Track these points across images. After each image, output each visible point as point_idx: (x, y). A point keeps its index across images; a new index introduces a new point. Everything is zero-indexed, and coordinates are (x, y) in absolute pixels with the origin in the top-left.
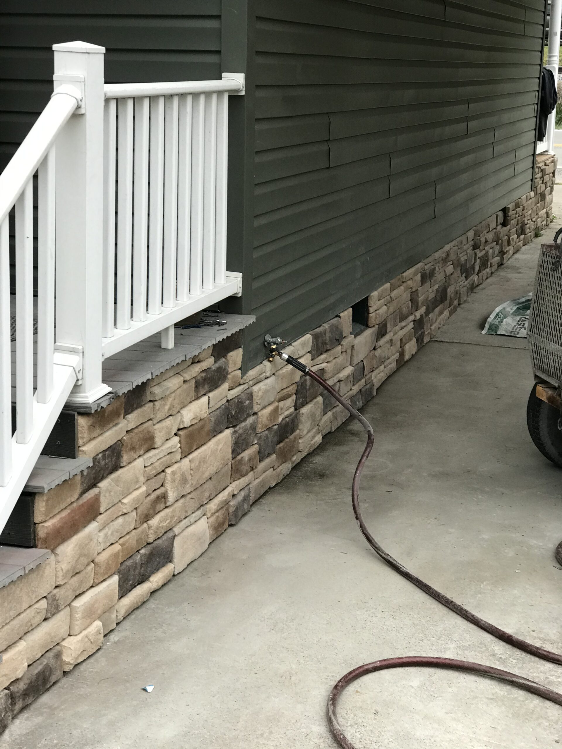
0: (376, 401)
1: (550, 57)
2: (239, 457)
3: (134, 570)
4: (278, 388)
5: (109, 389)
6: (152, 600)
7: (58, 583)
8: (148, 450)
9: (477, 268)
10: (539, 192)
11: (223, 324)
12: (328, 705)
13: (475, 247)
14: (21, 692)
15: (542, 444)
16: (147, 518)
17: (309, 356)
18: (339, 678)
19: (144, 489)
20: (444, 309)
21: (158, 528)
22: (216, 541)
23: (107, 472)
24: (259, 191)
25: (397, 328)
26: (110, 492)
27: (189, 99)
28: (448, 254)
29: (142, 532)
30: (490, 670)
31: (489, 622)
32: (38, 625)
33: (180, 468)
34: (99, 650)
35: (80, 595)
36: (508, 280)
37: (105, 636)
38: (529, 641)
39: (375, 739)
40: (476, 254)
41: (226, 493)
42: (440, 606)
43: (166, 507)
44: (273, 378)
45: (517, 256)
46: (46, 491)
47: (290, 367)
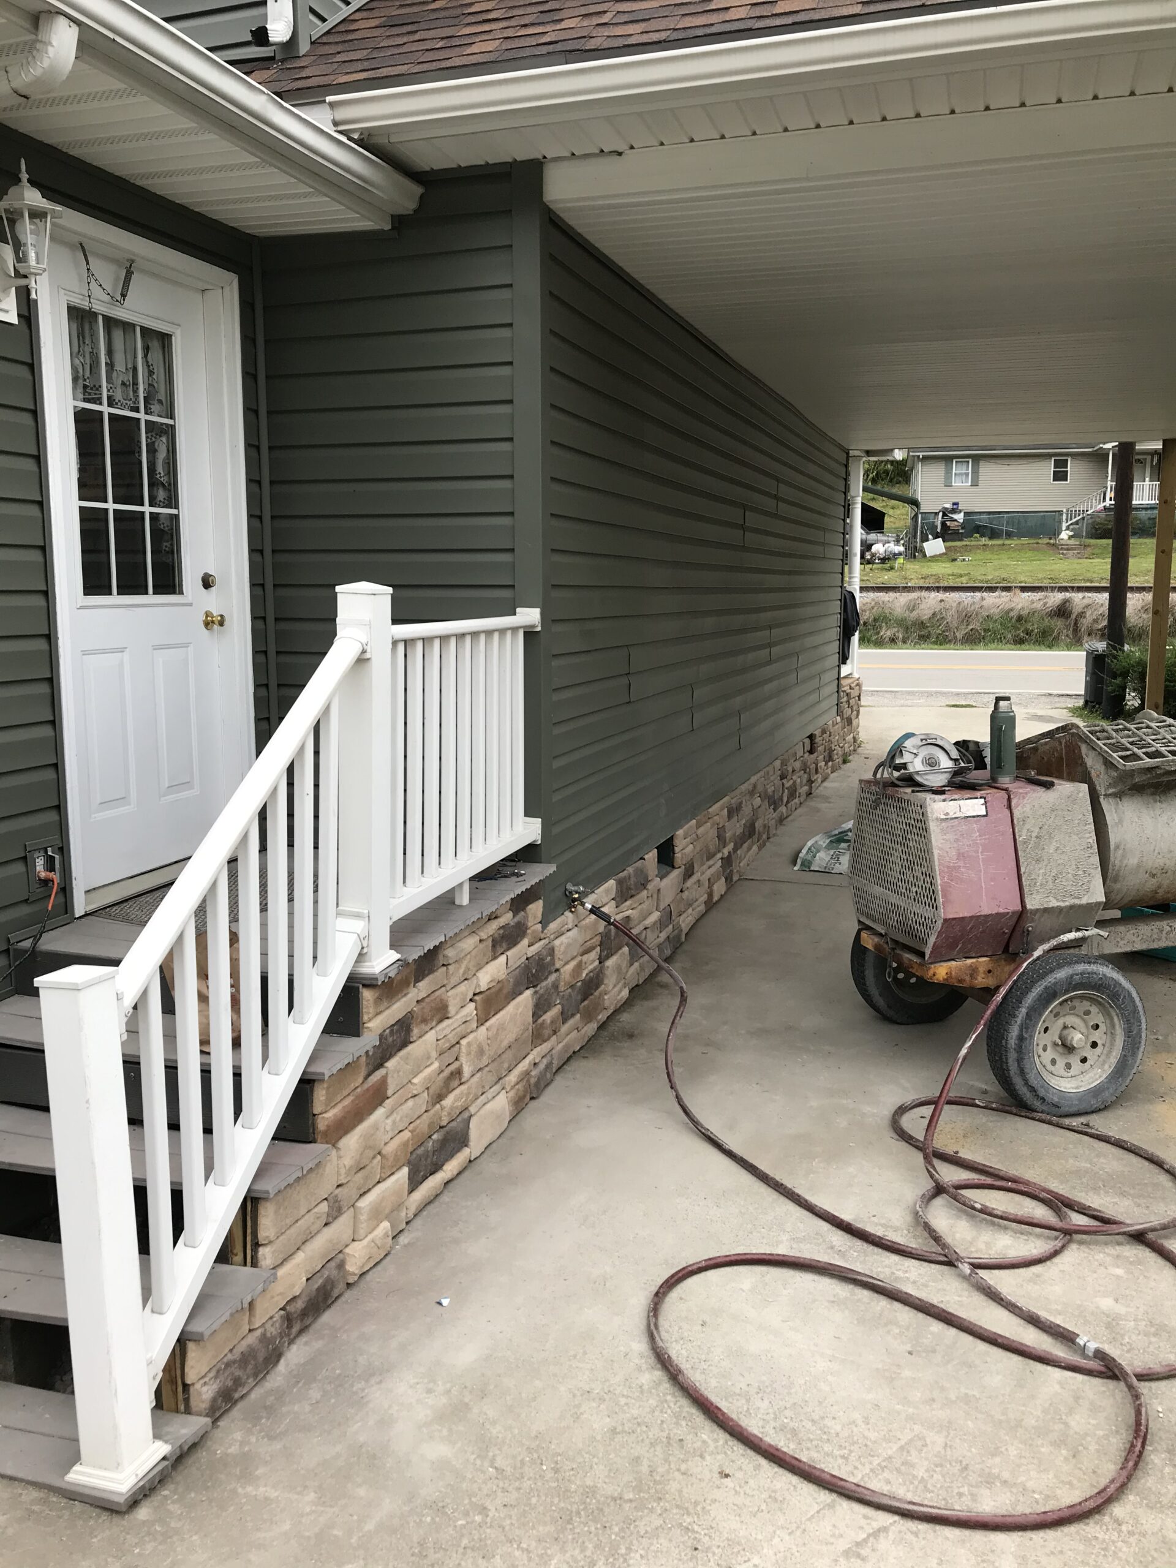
0: (685, 947)
1: (850, 578)
2: (540, 1020)
3: (426, 1160)
4: (581, 941)
5: (398, 956)
6: (446, 1192)
7: (340, 1182)
8: (440, 1021)
9: (785, 799)
10: (845, 716)
11: (522, 875)
12: (648, 1316)
13: (783, 777)
14: (299, 1312)
15: (869, 996)
16: (440, 1097)
17: (613, 903)
18: (660, 1282)
19: (436, 1065)
20: (753, 844)
21: (452, 1108)
22: (518, 1118)
23: (395, 1050)
24: (557, 731)
25: (705, 867)
26: (398, 1072)
27: (483, 637)
28: (755, 786)
29: (434, 1115)
30: (830, 1267)
31: (825, 1208)
32: (318, 1232)
33: (475, 1037)
34: (386, 1255)
35: (365, 1193)
36: (818, 810)
37: (393, 1238)
38: (870, 1229)
39: (703, 1357)
40: (783, 784)
41: (527, 1061)
42: (770, 1190)
43: (461, 1084)
44: (576, 930)
45: (825, 784)
46: (326, 1078)
47: (593, 917)
